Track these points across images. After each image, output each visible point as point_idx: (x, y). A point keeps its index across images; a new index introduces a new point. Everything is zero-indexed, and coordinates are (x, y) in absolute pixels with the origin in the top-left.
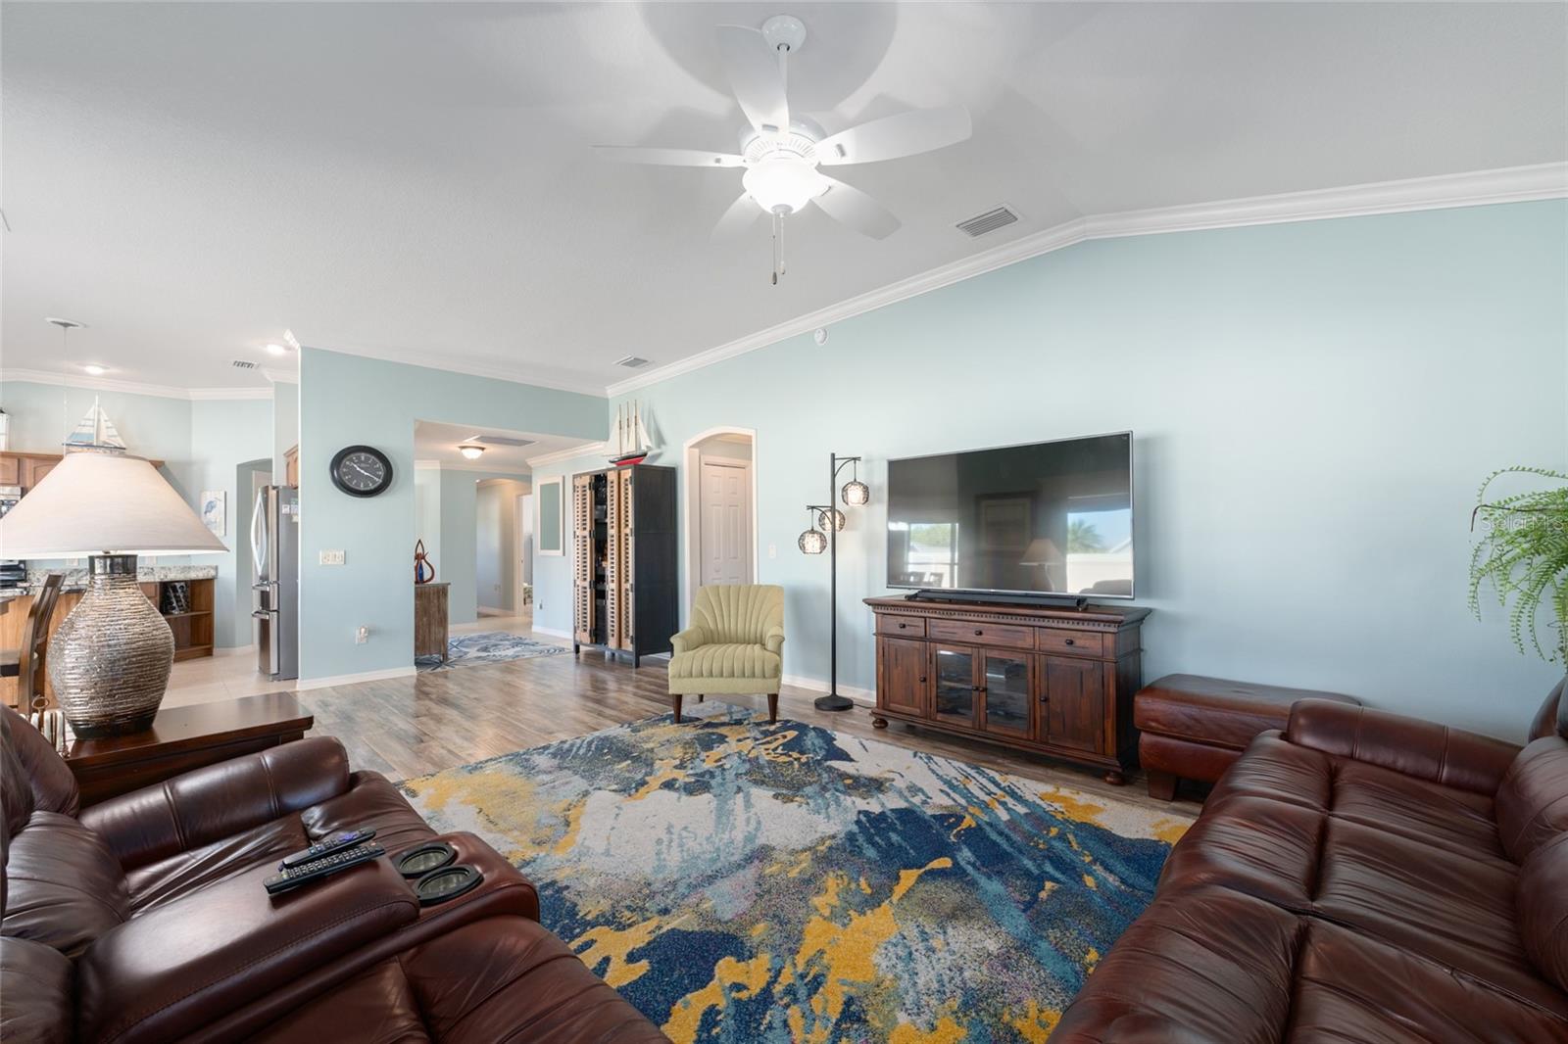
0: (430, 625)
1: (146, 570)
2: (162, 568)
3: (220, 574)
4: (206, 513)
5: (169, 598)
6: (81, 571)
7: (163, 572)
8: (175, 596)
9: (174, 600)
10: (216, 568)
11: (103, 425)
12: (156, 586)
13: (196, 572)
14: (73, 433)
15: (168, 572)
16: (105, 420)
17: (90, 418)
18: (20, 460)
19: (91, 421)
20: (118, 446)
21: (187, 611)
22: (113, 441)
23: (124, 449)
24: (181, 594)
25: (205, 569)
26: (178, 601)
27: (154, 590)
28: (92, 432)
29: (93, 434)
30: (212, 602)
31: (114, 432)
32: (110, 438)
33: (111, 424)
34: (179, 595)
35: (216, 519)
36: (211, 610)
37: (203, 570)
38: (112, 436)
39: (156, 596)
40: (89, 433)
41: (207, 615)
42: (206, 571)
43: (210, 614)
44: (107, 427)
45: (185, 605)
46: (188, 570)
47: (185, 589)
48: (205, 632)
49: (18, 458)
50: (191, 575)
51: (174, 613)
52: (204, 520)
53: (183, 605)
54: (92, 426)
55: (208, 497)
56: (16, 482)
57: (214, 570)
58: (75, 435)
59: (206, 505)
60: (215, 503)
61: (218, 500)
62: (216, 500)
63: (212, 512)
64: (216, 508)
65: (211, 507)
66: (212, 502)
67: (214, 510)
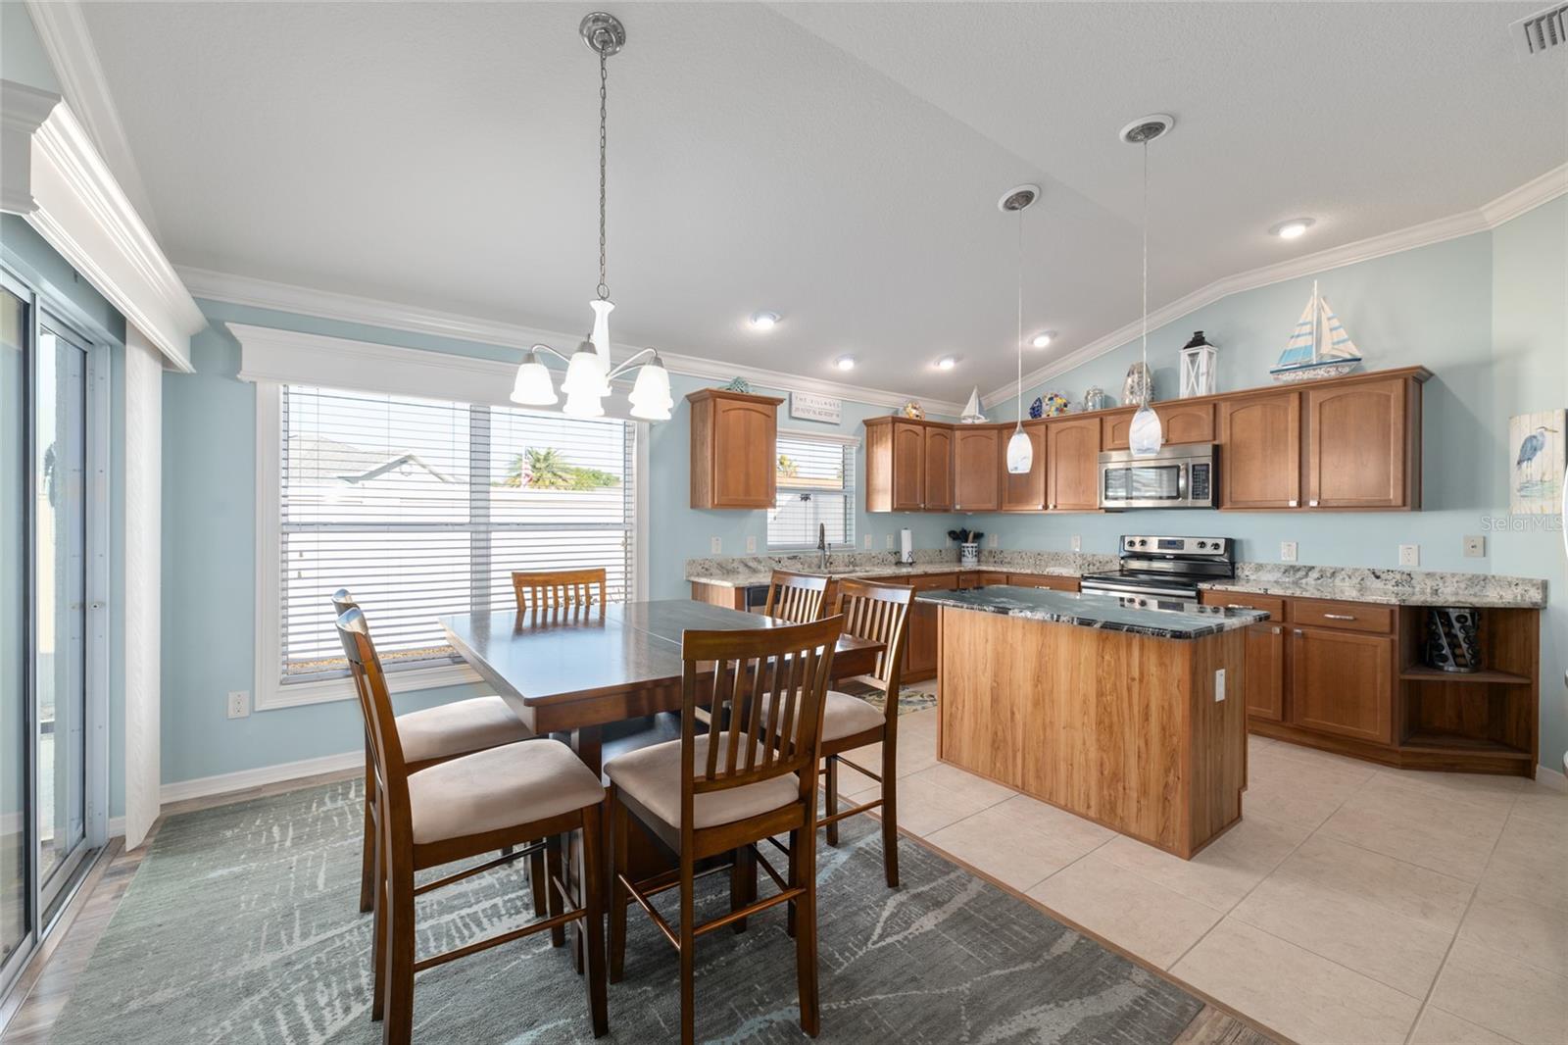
1: (1398, 577)
2: (1429, 575)
3: (1553, 600)
4: (1519, 463)
5: (1434, 636)
6: (1299, 570)
7: (1430, 583)
8: (1448, 635)
9: (1444, 641)
10: (1544, 586)
11: (1325, 325)
12: (1392, 612)
13: (1498, 589)
14: (1285, 352)
15: (1441, 585)
16: (1329, 319)
17: (1307, 321)
18: (1215, 406)
19: (1309, 326)
20: (1349, 357)
21: (1476, 668)
22: (1341, 350)
23: (1360, 360)
24: (1461, 635)
25: (1517, 584)
26: (1454, 645)
27: (1387, 621)
28: (1310, 343)
29: (1312, 346)
30: (1534, 660)
31: (1342, 334)
32: (1336, 347)
33: (1335, 323)
34: (1456, 636)
35: (1543, 474)
36: (1529, 678)
37: (1513, 586)
38: (1338, 343)
39: (1392, 631)
40: (1306, 347)
41: (1521, 686)
42: (1519, 590)
43: (1529, 686)
44: (1331, 330)
45: (1468, 656)
46: (1482, 582)
47: (1469, 623)
48: (1518, 723)
49: (1213, 403)
50: (1488, 594)
51: (1446, 668)
52: (1517, 478)
53: (1464, 656)
54: (1311, 333)
55: (1525, 427)
56: (1211, 438)
57: (1540, 591)
58: (1286, 354)
59: (1520, 447)
60: (1539, 438)
61: (1546, 434)
62: (1542, 434)
63: (1533, 460)
64: (1541, 449)
65: (1530, 448)
66: (1535, 437)
67: (1539, 453)
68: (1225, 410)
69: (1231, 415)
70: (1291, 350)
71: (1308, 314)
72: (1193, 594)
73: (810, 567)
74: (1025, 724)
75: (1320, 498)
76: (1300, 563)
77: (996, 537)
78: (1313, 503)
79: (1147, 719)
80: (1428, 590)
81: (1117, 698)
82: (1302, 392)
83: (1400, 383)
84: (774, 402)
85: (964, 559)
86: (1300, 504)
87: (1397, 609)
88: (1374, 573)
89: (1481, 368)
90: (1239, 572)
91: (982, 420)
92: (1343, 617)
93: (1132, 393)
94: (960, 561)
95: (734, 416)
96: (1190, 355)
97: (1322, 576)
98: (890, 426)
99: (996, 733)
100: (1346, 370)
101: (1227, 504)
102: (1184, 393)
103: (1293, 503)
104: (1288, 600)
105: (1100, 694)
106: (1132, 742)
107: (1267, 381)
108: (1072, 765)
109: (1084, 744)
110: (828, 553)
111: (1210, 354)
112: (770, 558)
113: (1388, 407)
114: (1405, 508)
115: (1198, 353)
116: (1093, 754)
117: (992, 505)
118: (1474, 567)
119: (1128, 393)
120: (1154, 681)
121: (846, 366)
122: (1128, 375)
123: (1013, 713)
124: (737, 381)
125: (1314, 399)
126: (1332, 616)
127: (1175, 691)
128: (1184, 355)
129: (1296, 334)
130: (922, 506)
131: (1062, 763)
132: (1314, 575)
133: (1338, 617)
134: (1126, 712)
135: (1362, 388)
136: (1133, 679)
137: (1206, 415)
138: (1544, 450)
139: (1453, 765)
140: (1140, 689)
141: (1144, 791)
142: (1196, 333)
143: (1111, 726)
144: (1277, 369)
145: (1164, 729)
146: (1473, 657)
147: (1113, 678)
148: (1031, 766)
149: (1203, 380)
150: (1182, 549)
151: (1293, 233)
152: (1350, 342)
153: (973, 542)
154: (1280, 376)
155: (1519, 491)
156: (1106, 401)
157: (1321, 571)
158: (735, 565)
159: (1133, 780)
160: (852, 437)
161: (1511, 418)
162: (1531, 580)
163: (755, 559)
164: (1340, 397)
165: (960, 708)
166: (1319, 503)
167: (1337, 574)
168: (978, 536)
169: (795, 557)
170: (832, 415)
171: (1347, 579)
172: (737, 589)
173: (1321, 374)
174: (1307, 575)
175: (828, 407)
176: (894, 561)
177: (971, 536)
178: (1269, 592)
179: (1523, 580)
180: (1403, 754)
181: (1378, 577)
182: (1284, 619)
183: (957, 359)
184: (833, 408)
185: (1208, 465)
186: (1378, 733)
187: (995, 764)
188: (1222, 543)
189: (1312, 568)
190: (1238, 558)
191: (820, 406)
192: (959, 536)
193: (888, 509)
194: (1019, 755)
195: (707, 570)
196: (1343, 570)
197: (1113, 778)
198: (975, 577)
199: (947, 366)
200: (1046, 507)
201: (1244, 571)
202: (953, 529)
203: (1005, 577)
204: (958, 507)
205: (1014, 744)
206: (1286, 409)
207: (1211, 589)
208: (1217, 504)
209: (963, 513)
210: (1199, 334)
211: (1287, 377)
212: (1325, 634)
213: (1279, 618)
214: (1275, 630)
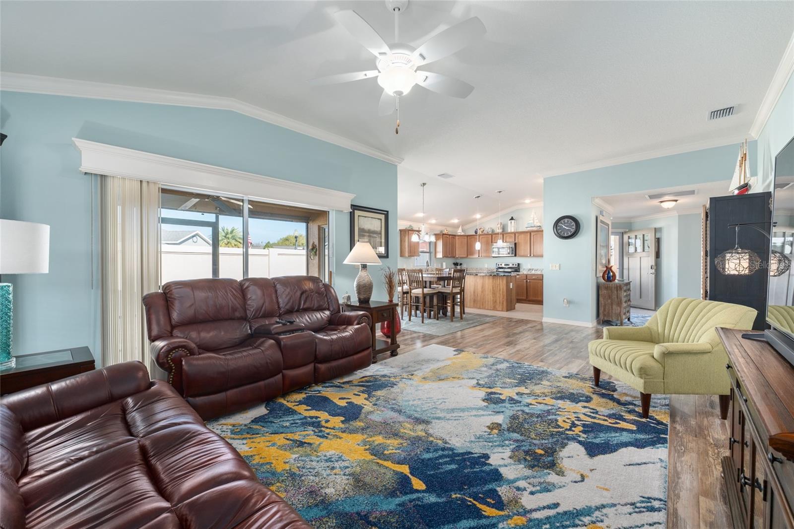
0: (612, 304)
19: (532, 218)
22: (537, 224)
23: (540, 226)
31: (537, 221)
33: (536, 218)
40: (532, 223)
49: (515, 233)
56: (514, 241)
58: (528, 224)
68: (517, 235)
70: (530, 223)
71: (532, 216)
77: (465, 264)
78: (532, 255)
79: (500, 291)
81: (495, 288)
82: (530, 232)
84: (419, 231)
86: (530, 255)
91: (463, 234)
93: (498, 229)
98: (442, 235)
100: (538, 228)
101: (517, 255)
102: (509, 231)
103: (529, 255)
104: (527, 275)
105: (493, 288)
106: (498, 295)
107: (525, 229)
109: (490, 297)
111: (515, 222)
115: (512, 222)
116: (492, 299)
117: (465, 256)
122: (498, 225)
124: (410, 226)
125: (532, 234)
126: (534, 277)
127: (504, 286)
128: (509, 222)
129: (530, 220)
130: (448, 256)
134: (497, 290)
135: (540, 232)
137: (513, 236)
141: (500, 303)
143: (494, 293)
145: (502, 293)
147: (494, 283)
148: (481, 303)
149: (513, 228)
150: (509, 266)
151: (527, 202)
153: (459, 266)
154: (527, 228)
156: (493, 231)
159: (498, 301)
164: (536, 234)
167: (537, 270)
168: (461, 264)
171: (539, 271)
173: (534, 229)
177: (459, 264)
178: (522, 274)
182: (527, 279)
185: (514, 247)
186: (540, 299)
188: (517, 264)
189: (533, 269)
190: (520, 267)
192: (456, 264)
193: (441, 257)
197: (495, 302)
200: (479, 256)
201: (521, 270)
202: (454, 262)
204: (457, 256)
206: (528, 236)
208: (515, 255)
209: (458, 259)
210: (512, 217)
211: (529, 229)
212: (533, 281)
213: (525, 278)
214: (525, 281)
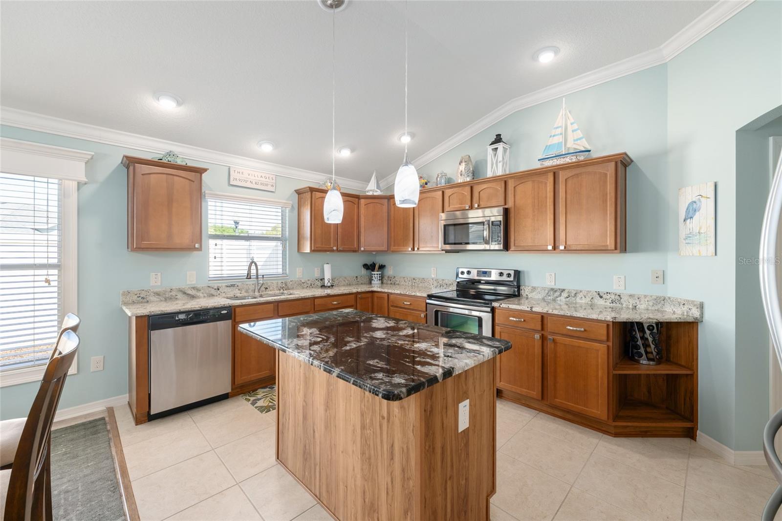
1: (613, 297)
2: (631, 296)
3: (707, 317)
5: (634, 338)
6: (556, 291)
7: (631, 301)
8: (642, 338)
9: (640, 342)
10: (701, 306)
11: (570, 128)
12: (608, 325)
13: (672, 307)
14: (547, 146)
15: (638, 303)
16: (572, 124)
17: (560, 125)
18: (506, 183)
19: (560, 129)
20: (584, 149)
21: (659, 362)
22: (578, 145)
23: (590, 151)
24: (650, 339)
25: (684, 304)
26: (646, 345)
27: (605, 332)
28: (561, 141)
29: (562, 142)
30: (695, 357)
31: (579, 134)
32: (576, 142)
33: (575, 126)
34: (647, 339)
35: (700, 228)
36: (693, 370)
37: (681, 305)
38: (577, 140)
39: (608, 340)
40: (559, 143)
41: (687, 375)
42: (685, 309)
43: (692, 375)
44: (573, 131)
45: (654, 353)
46: (662, 302)
47: (655, 330)
48: (685, 399)
49: (504, 181)
50: (666, 309)
51: (641, 362)
52: (683, 232)
53: (652, 353)
54: (561, 134)
55: (688, 196)
56: (503, 204)
57: (699, 310)
58: (548, 147)
59: (685, 210)
60: (698, 202)
61: (703, 200)
62: (699, 200)
63: (694, 218)
64: (699, 211)
65: (692, 211)
66: (695, 202)
67: (697, 213)
68: (511, 184)
69: (514, 187)
70: (550, 145)
71: (560, 121)
72: (489, 309)
73: (247, 291)
74: (320, 443)
75: (566, 244)
76: (556, 287)
77: (392, 267)
78: (562, 248)
79: (392, 459)
80: (631, 307)
81: (373, 433)
82: (555, 172)
83: (613, 164)
84: (200, 171)
85: (373, 282)
86: (555, 248)
87: (611, 324)
88: (599, 294)
89: (660, 156)
90: (522, 292)
91: (378, 193)
92: (578, 329)
93: (461, 175)
94: (371, 283)
95: (157, 178)
96: (493, 149)
97: (569, 296)
98: (309, 193)
99: (305, 446)
100: (582, 158)
101: (512, 248)
102: (489, 174)
103: (550, 248)
104: (545, 316)
107: (537, 165)
108: (347, 487)
109: (354, 470)
110: (261, 282)
111: (505, 150)
112: (209, 287)
113: (605, 182)
114: (616, 251)
115: (497, 148)
116: (359, 482)
117: (384, 248)
118: (657, 291)
119: (459, 175)
120: (397, 421)
121: (267, 149)
122: (460, 164)
123: (314, 432)
124: (169, 154)
125: (562, 176)
126: (571, 328)
127: (411, 435)
128: (490, 149)
129: (553, 135)
130: (335, 248)
131: (341, 483)
132: (565, 295)
133: (575, 329)
134: (379, 448)
135: (590, 169)
136: (383, 418)
137: (500, 187)
138: (700, 211)
139: (646, 432)
140: (388, 427)
142: (496, 135)
143: (370, 458)
144: (542, 158)
145: (403, 471)
146: (658, 354)
147: (371, 414)
149: (500, 165)
150: (490, 277)
151: (546, 59)
152: (584, 139)
153: (378, 271)
154: (544, 163)
155: (685, 239)
156: (449, 180)
157: (568, 292)
158: (173, 293)
160: (285, 201)
161: (679, 189)
162: (693, 301)
163: (193, 288)
164: (577, 175)
165: (288, 420)
166: (565, 247)
167: (578, 295)
168: (382, 267)
169: (233, 286)
170: (267, 185)
171: (583, 298)
172: (137, 317)
173: (568, 160)
174: (560, 295)
175: (263, 179)
176: (320, 285)
177: (377, 267)
178: (533, 310)
179: (688, 301)
180: (615, 427)
181: (601, 297)
182: (543, 329)
183: (353, 150)
184: (267, 180)
185: (500, 221)
186: (599, 413)
187: (305, 473)
188: (512, 273)
189: (564, 290)
190: (522, 283)
191: (256, 178)
192: (370, 267)
193: (309, 251)
194: (318, 468)
195: (143, 298)
196: (581, 292)
197: (371, 508)
198: (369, 295)
199: (345, 154)
200: (413, 249)
201: (525, 291)
202: (365, 263)
203: (386, 295)
204: (362, 249)
205: (315, 458)
206: (546, 184)
207: (500, 306)
208: (506, 247)
209: (368, 252)
210: (499, 136)
211: (548, 163)
212: (568, 340)
213: (539, 328)
214: (537, 336)
